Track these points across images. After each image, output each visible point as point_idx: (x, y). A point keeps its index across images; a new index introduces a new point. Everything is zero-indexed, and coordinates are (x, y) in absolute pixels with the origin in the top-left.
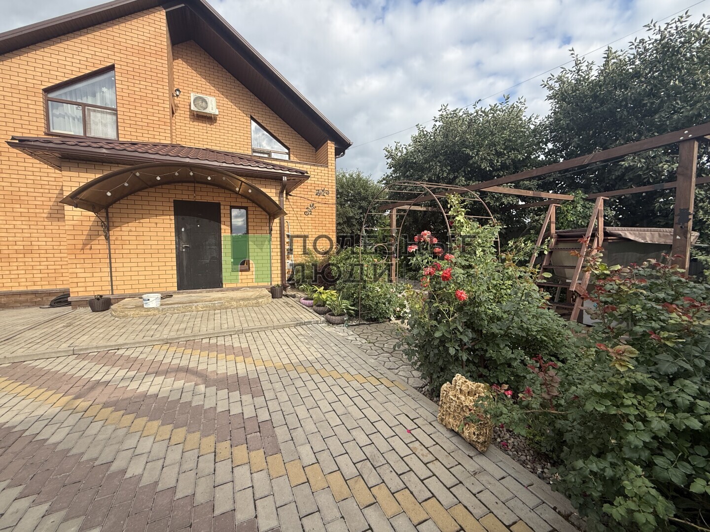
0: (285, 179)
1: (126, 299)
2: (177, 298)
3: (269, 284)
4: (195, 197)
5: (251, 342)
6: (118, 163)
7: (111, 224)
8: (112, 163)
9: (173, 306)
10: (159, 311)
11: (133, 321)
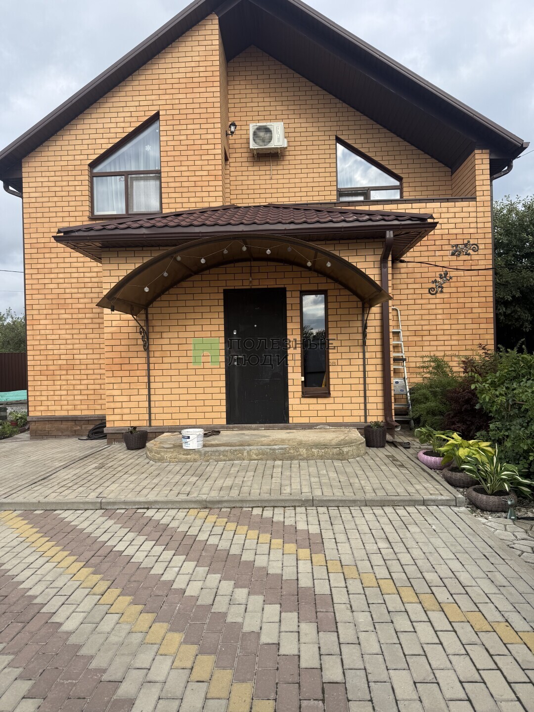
0: (390, 234)
1: (165, 434)
2: (227, 435)
3: (363, 420)
4: (251, 282)
5: (325, 525)
6: (159, 246)
7: (151, 329)
8: (152, 246)
9: (219, 448)
10: (201, 455)
11: (169, 468)
